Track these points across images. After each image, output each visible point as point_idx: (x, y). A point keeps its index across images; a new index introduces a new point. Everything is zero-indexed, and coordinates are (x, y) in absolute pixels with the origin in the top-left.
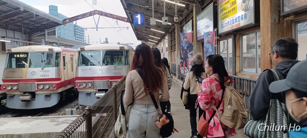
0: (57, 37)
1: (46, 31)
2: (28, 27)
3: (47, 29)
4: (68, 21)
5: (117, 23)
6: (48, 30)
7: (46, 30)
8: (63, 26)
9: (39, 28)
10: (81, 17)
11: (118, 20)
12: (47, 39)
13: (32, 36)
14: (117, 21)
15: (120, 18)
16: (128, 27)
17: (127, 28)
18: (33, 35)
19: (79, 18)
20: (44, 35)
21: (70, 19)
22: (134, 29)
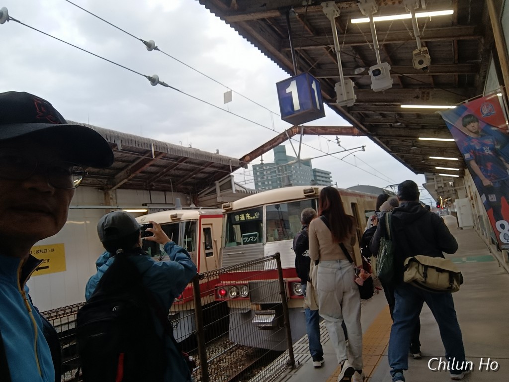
0: (234, 192)
1: (218, 184)
2: (183, 181)
3: (218, 180)
4: (248, 158)
5: (338, 142)
6: (220, 182)
7: (217, 182)
8: (241, 169)
9: (207, 180)
10: (269, 147)
11: (339, 136)
12: (221, 197)
13: (199, 197)
14: (337, 139)
15: (343, 131)
16: (363, 147)
17: (361, 149)
18: (201, 194)
19: (265, 149)
20: (215, 191)
21: (251, 155)
22: (390, 150)
